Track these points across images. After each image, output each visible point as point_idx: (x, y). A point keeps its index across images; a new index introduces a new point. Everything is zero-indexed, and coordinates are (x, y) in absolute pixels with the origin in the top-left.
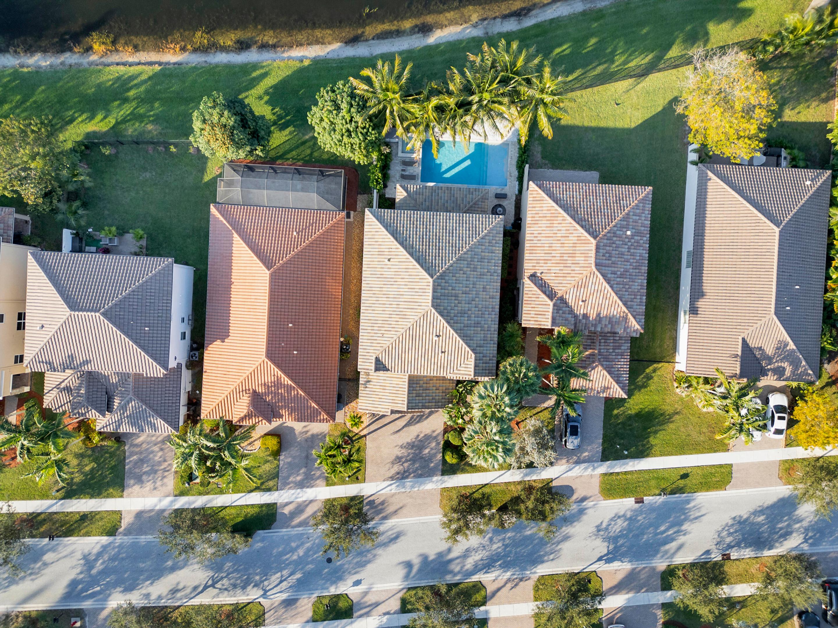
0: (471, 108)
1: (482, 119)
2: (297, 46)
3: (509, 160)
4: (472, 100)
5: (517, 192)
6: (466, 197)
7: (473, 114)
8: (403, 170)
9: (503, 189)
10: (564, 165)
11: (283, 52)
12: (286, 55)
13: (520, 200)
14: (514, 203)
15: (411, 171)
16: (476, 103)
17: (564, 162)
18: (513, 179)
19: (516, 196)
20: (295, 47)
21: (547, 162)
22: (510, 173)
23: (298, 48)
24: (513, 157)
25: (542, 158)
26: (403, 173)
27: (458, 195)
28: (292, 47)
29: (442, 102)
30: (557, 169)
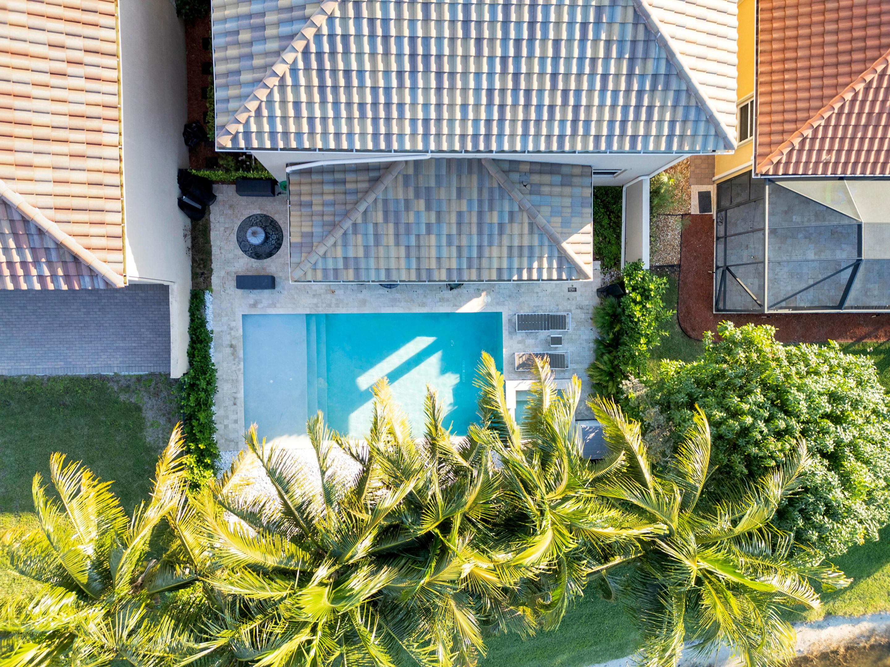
0: (378, 540)
1: (329, 501)
2: (835, 652)
3: (241, 395)
4: (373, 573)
5: (208, 297)
6: (366, 247)
7: (366, 517)
8: (557, 341)
9: (254, 305)
10: (67, 391)
11: (872, 632)
12: (865, 626)
13: (195, 276)
14: (214, 266)
15: (530, 341)
16: (356, 566)
17: (68, 399)
18: (226, 340)
19: (208, 286)
20: (842, 650)
21: (123, 397)
22: (234, 354)
23: (834, 647)
24: (228, 403)
25: (138, 409)
26: (555, 333)
27: (393, 252)
28: (847, 649)
29: (501, 556)
30: (88, 378)
